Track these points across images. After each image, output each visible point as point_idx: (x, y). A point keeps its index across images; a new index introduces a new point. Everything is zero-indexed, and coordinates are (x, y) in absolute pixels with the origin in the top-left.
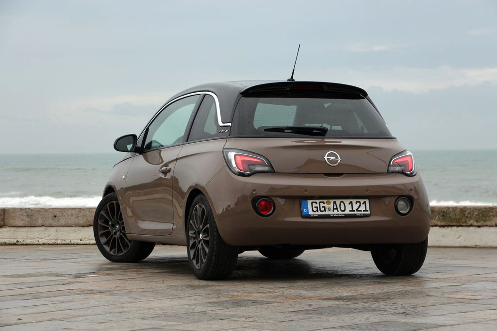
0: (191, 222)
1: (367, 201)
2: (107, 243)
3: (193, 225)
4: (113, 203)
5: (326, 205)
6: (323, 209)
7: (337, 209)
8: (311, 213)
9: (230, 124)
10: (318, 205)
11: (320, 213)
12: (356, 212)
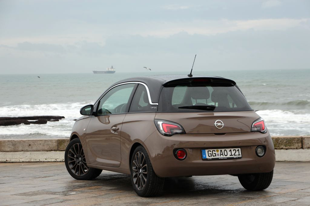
0: (134, 162)
1: (240, 149)
2: (74, 168)
3: (135, 163)
4: (77, 145)
5: (216, 152)
6: (214, 155)
7: (222, 154)
8: (207, 157)
9: (157, 104)
10: (211, 153)
11: (213, 157)
12: (233, 156)
